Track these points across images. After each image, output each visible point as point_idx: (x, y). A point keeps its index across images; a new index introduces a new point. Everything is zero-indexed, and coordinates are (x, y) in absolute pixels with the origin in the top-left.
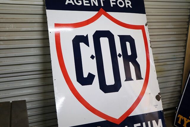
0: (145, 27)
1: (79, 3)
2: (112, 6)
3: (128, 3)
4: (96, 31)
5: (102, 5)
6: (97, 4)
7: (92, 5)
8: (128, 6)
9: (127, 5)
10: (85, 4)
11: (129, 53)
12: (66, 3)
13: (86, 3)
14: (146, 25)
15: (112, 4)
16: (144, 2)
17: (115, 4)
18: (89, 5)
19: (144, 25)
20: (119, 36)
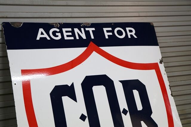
0: (159, 64)
1: (57, 36)
2: (107, 37)
3: (131, 31)
4: (86, 77)
5: (93, 37)
6: (84, 36)
7: (77, 38)
8: (131, 35)
9: (129, 34)
10: (66, 38)
11: (140, 107)
12: (38, 38)
13: (68, 36)
14: (161, 62)
15: (107, 35)
16: (155, 28)
17: (111, 34)
18: (72, 38)
19: (158, 62)
20: (120, 81)
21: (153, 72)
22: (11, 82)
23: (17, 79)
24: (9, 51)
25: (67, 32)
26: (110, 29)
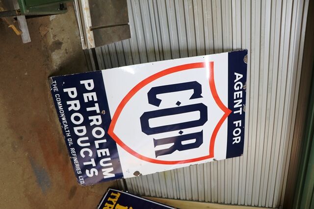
0: (213, 158)
1: (237, 87)
2: (234, 123)
3: (238, 140)
5: (235, 112)
6: (235, 106)
7: (235, 102)
8: (235, 140)
9: (236, 139)
10: (235, 93)
11: (184, 143)
12: (235, 74)
13: (237, 95)
14: (214, 160)
15: (236, 123)
16: (239, 157)
17: (237, 126)
18: (235, 98)
19: (214, 158)
20: (202, 131)
21: (208, 154)
22: (205, 55)
23: (206, 59)
24: (227, 53)
25: (240, 94)
26: (240, 125)
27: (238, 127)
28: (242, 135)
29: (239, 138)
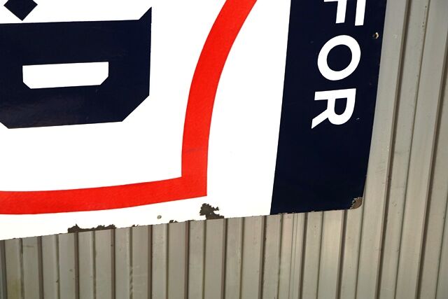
3: (340, 106)
8: (323, 105)
9: (330, 96)
14: (207, 210)
21: (172, 169)
27: (348, 27)
28: (365, 81)
29: (350, 94)
